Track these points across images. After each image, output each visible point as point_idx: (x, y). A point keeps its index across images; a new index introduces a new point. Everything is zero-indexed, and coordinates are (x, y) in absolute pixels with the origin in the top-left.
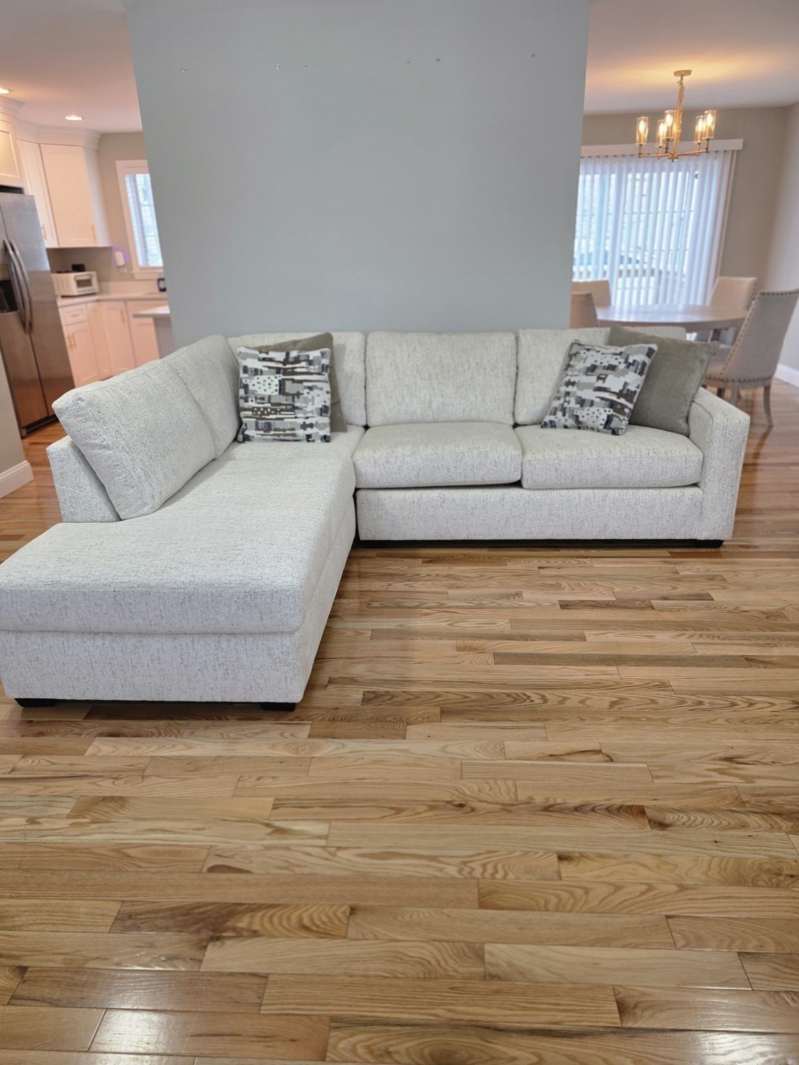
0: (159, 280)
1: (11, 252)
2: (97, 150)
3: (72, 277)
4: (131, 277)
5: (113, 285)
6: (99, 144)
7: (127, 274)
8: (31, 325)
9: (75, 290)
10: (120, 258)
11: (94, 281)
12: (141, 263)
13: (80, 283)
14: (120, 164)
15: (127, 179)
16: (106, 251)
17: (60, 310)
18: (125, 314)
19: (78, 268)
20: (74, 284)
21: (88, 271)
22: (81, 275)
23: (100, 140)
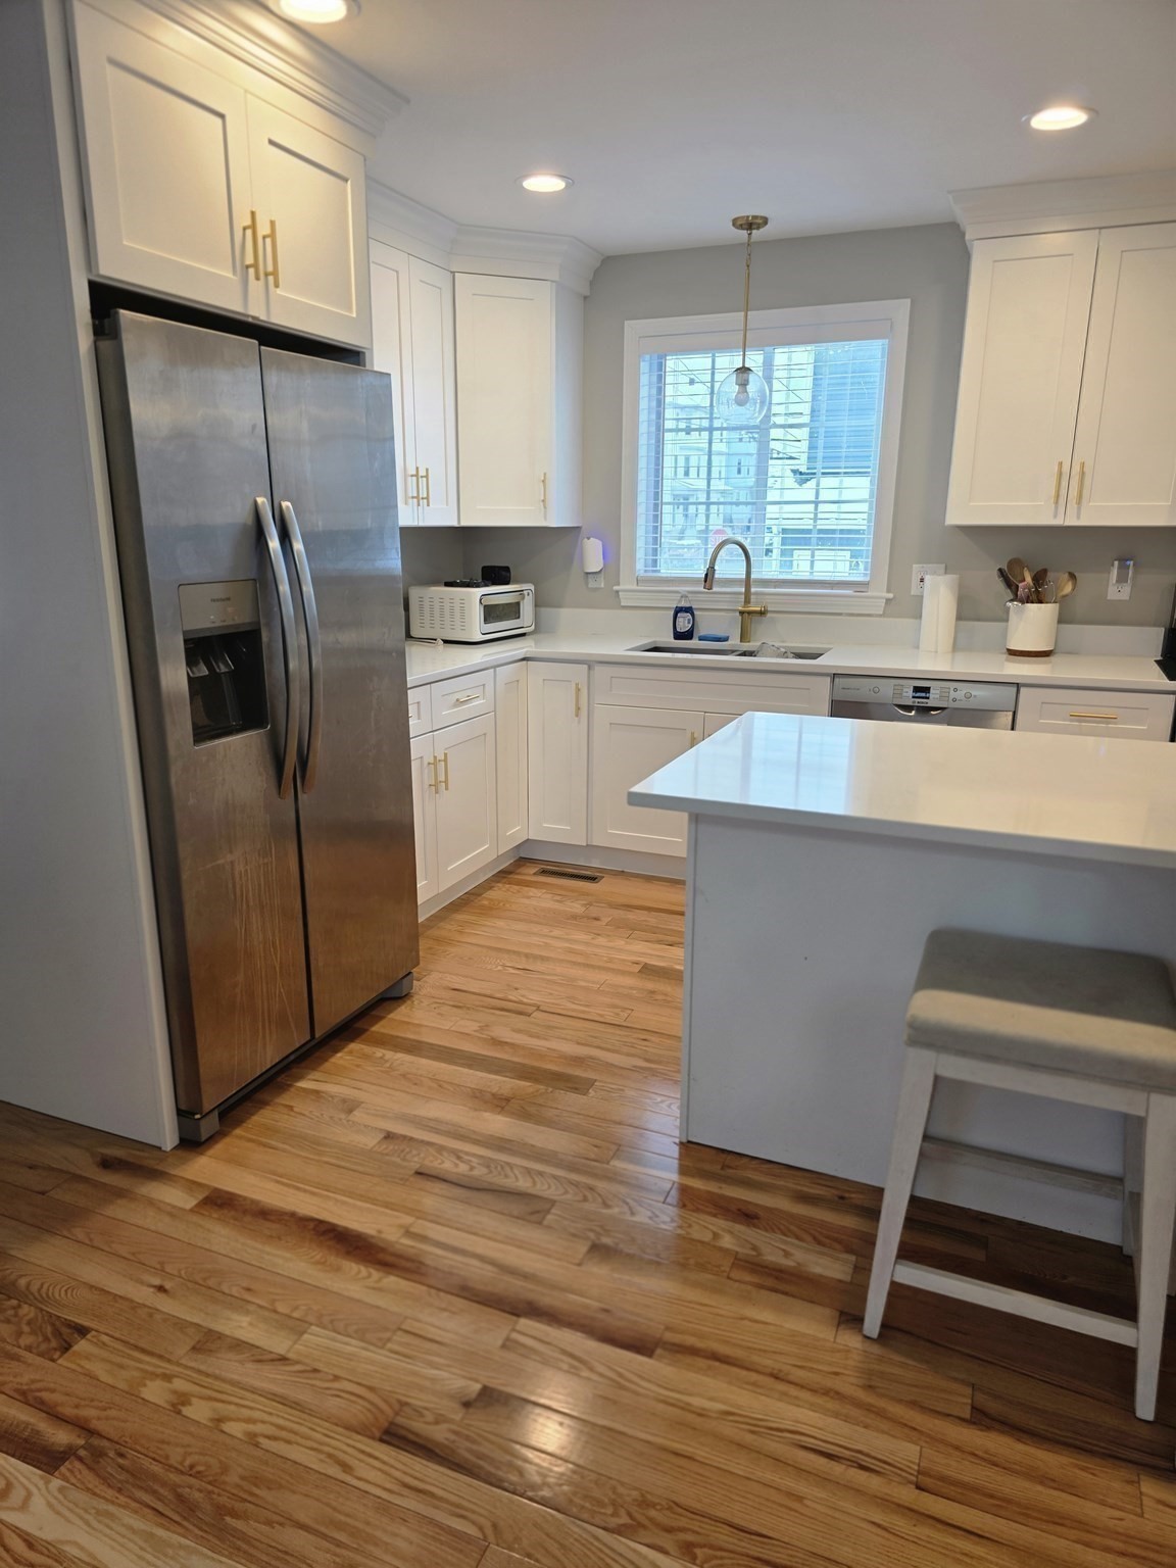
0: (678, 610)
1: (274, 544)
2: (585, 298)
3: (475, 597)
4: (613, 600)
5: (565, 615)
6: (592, 283)
7: (604, 592)
8: (303, 762)
9: (476, 629)
10: (593, 554)
11: (527, 608)
12: (640, 566)
13: (491, 613)
14: (633, 328)
15: (644, 367)
16: (566, 536)
17: (413, 696)
18: (584, 692)
19: (496, 575)
20: (477, 613)
21: (517, 582)
22: (499, 593)
23: (597, 272)
